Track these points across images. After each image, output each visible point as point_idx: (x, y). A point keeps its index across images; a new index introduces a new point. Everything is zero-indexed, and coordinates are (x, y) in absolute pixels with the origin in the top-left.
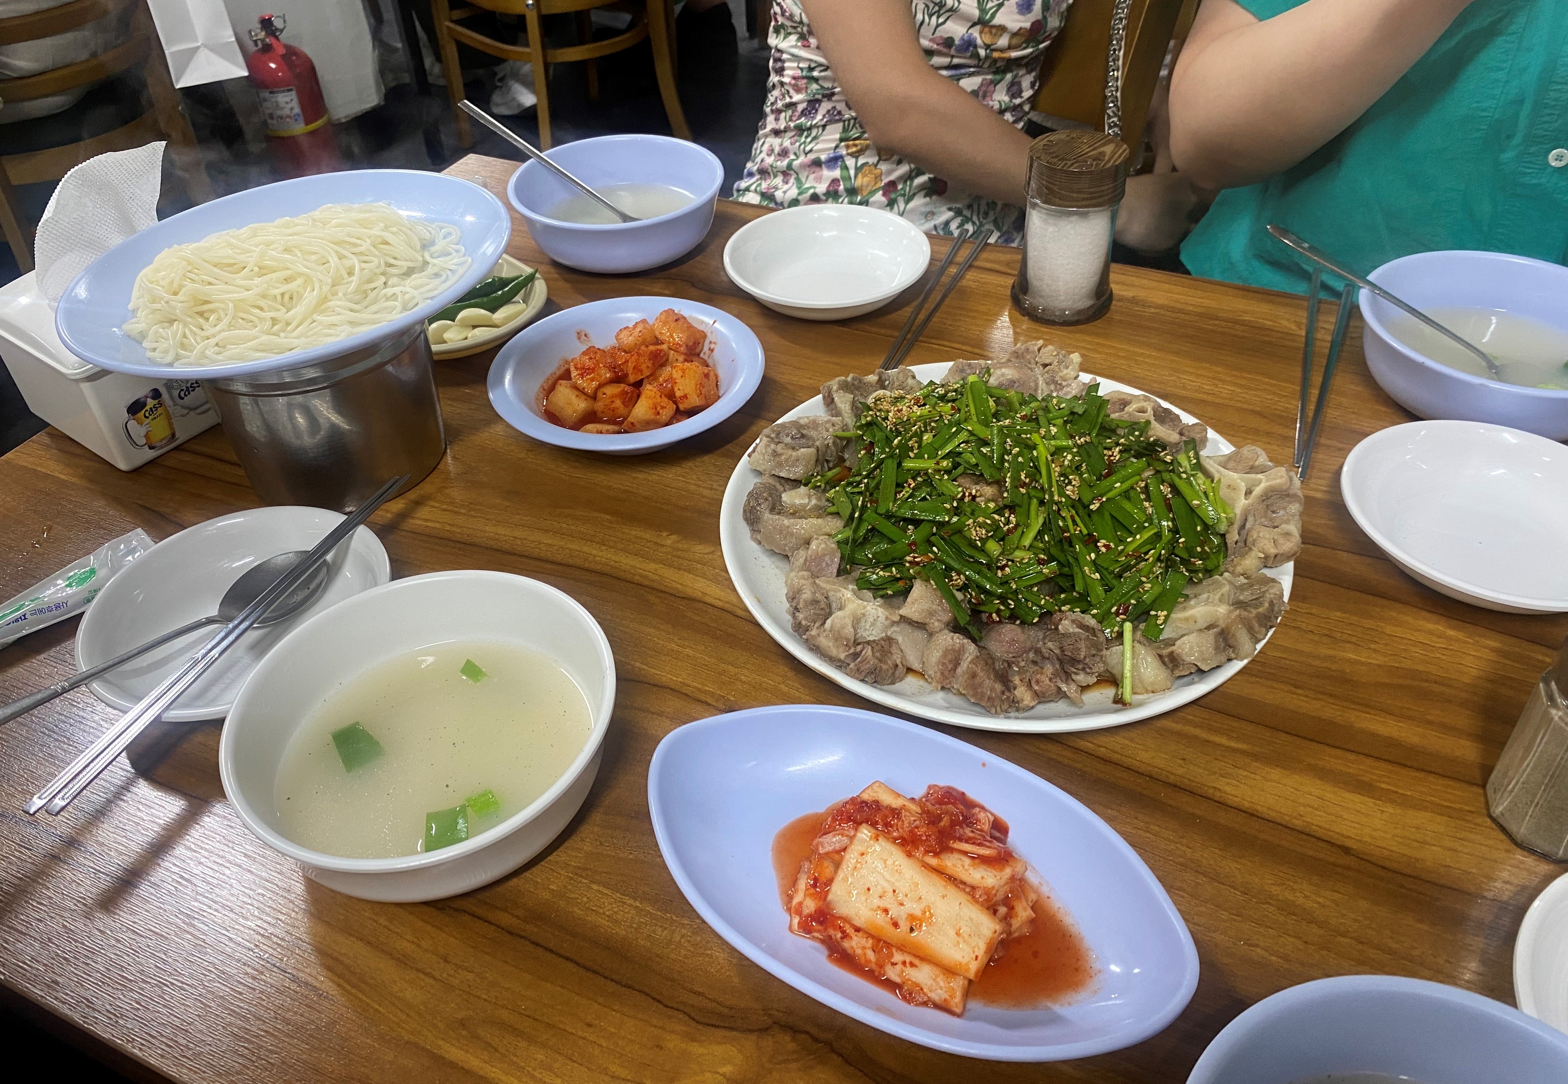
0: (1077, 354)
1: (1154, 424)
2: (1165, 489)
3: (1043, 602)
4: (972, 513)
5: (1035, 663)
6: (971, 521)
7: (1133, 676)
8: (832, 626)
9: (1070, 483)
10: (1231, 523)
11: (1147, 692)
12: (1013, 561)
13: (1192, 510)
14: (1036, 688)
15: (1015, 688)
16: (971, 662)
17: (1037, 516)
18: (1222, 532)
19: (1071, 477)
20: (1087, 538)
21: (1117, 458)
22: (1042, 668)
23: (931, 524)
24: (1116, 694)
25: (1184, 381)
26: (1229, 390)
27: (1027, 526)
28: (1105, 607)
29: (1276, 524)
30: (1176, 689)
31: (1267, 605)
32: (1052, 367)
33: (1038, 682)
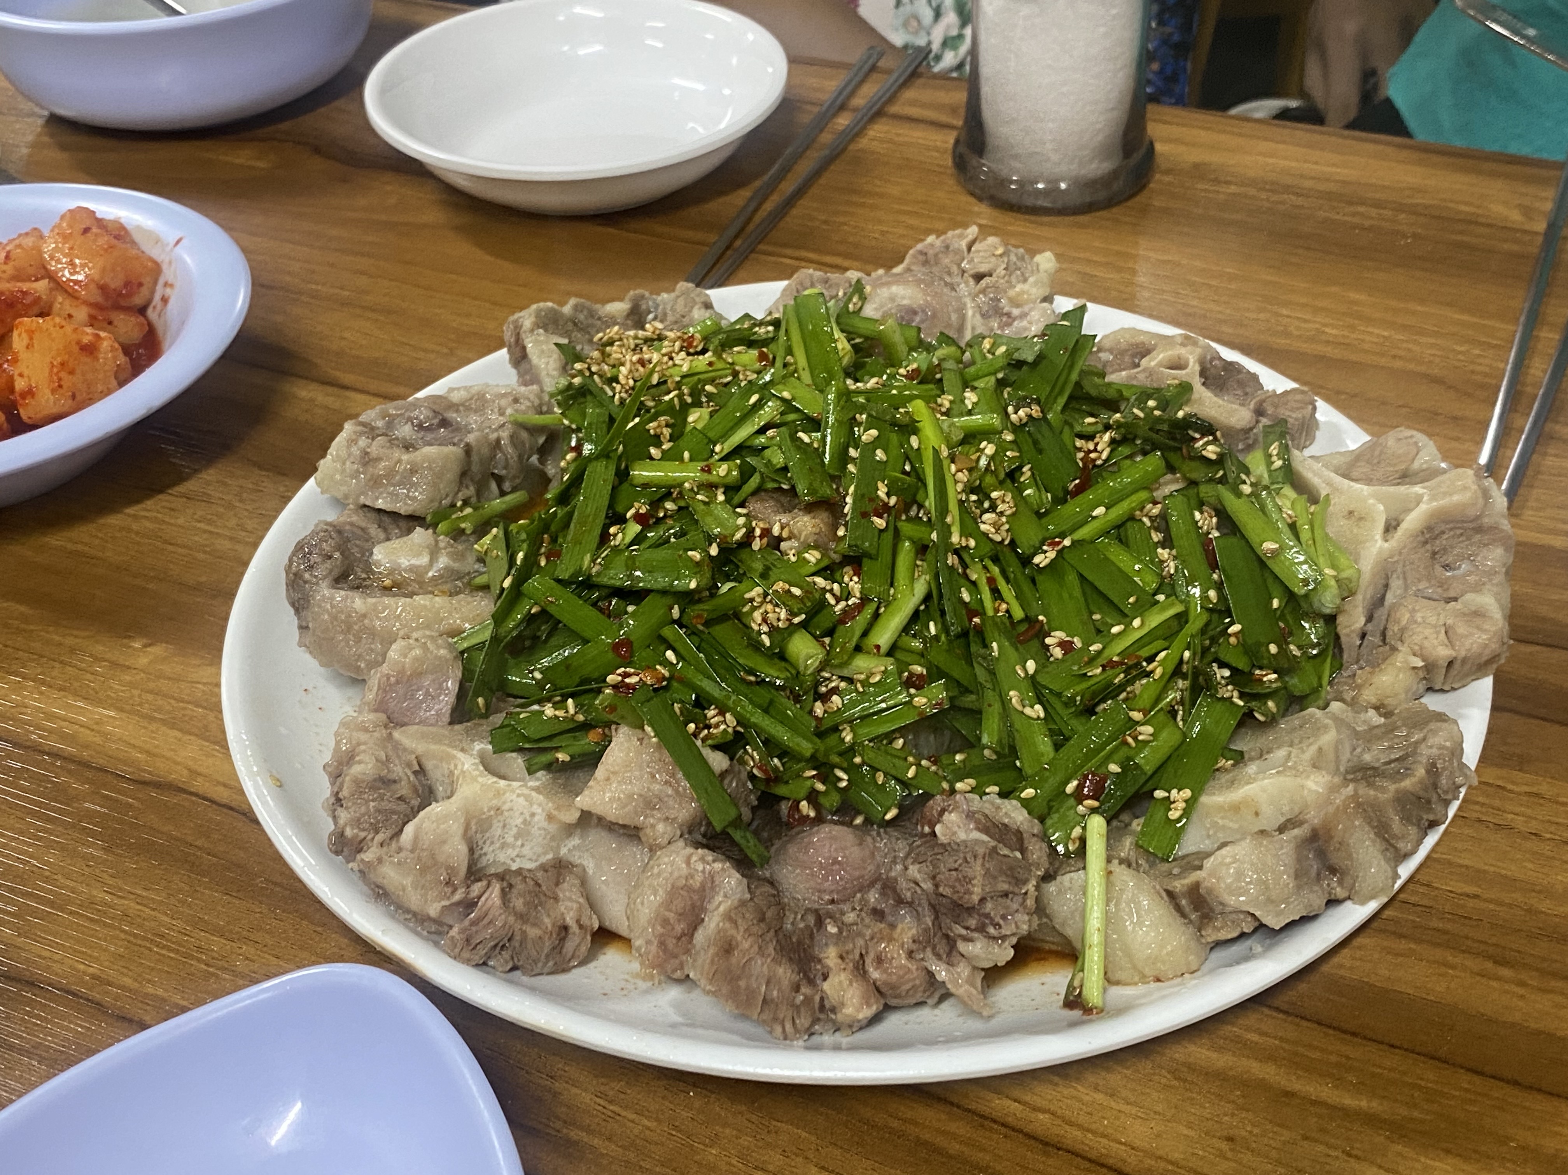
0: (1048, 254)
1: (1200, 390)
2: (1205, 520)
3: (911, 773)
4: (764, 576)
5: (878, 914)
6: (759, 590)
7: (1107, 943)
8: (416, 838)
9: (993, 508)
10: (1347, 591)
11: (1144, 979)
12: (850, 681)
13: (1261, 563)
14: (875, 974)
15: (825, 978)
16: (728, 917)
17: (912, 580)
18: (1328, 611)
19: (994, 495)
20: (1022, 628)
21: (1104, 456)
22: (893, 926)
23: (668, 600)
24: (1070, 987)
25: (1286, 321)
26: (1378, 336)
27: (886, 601)
28: (1053, 782)
29: (1452, 594)
30: (1211, 971)
31: (1421, 772)
32: (993, 279)
33: (879, 961)
